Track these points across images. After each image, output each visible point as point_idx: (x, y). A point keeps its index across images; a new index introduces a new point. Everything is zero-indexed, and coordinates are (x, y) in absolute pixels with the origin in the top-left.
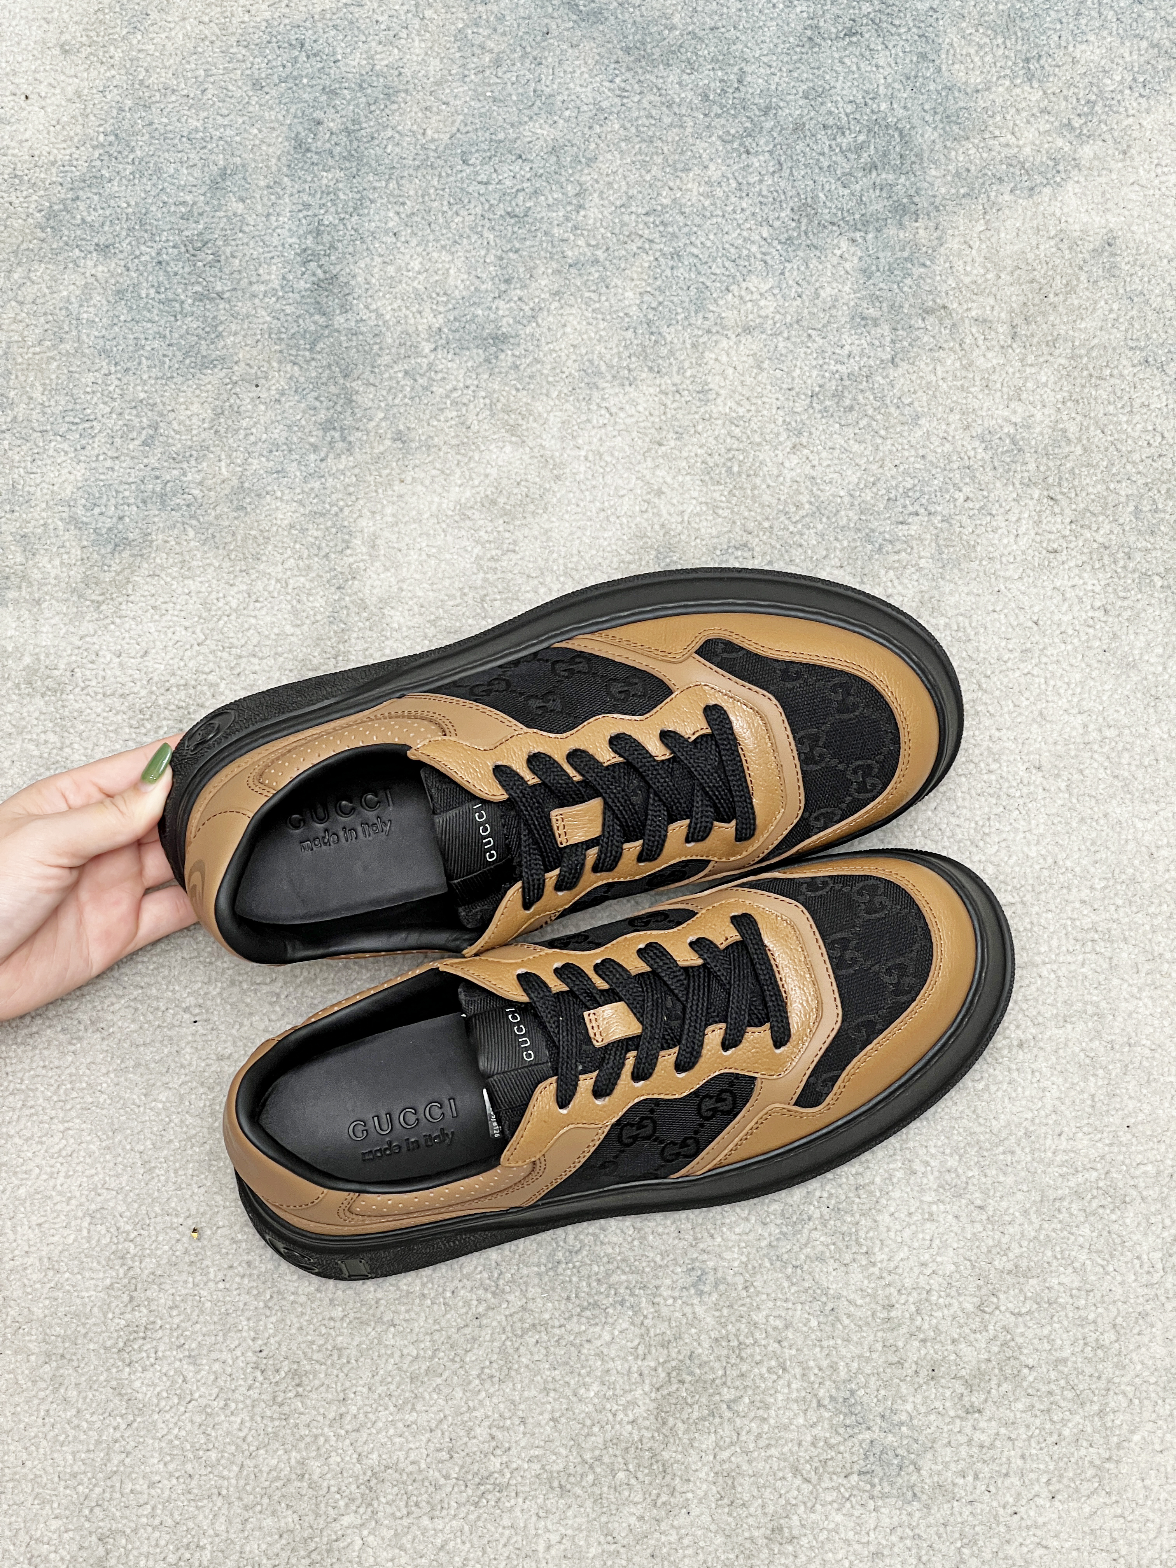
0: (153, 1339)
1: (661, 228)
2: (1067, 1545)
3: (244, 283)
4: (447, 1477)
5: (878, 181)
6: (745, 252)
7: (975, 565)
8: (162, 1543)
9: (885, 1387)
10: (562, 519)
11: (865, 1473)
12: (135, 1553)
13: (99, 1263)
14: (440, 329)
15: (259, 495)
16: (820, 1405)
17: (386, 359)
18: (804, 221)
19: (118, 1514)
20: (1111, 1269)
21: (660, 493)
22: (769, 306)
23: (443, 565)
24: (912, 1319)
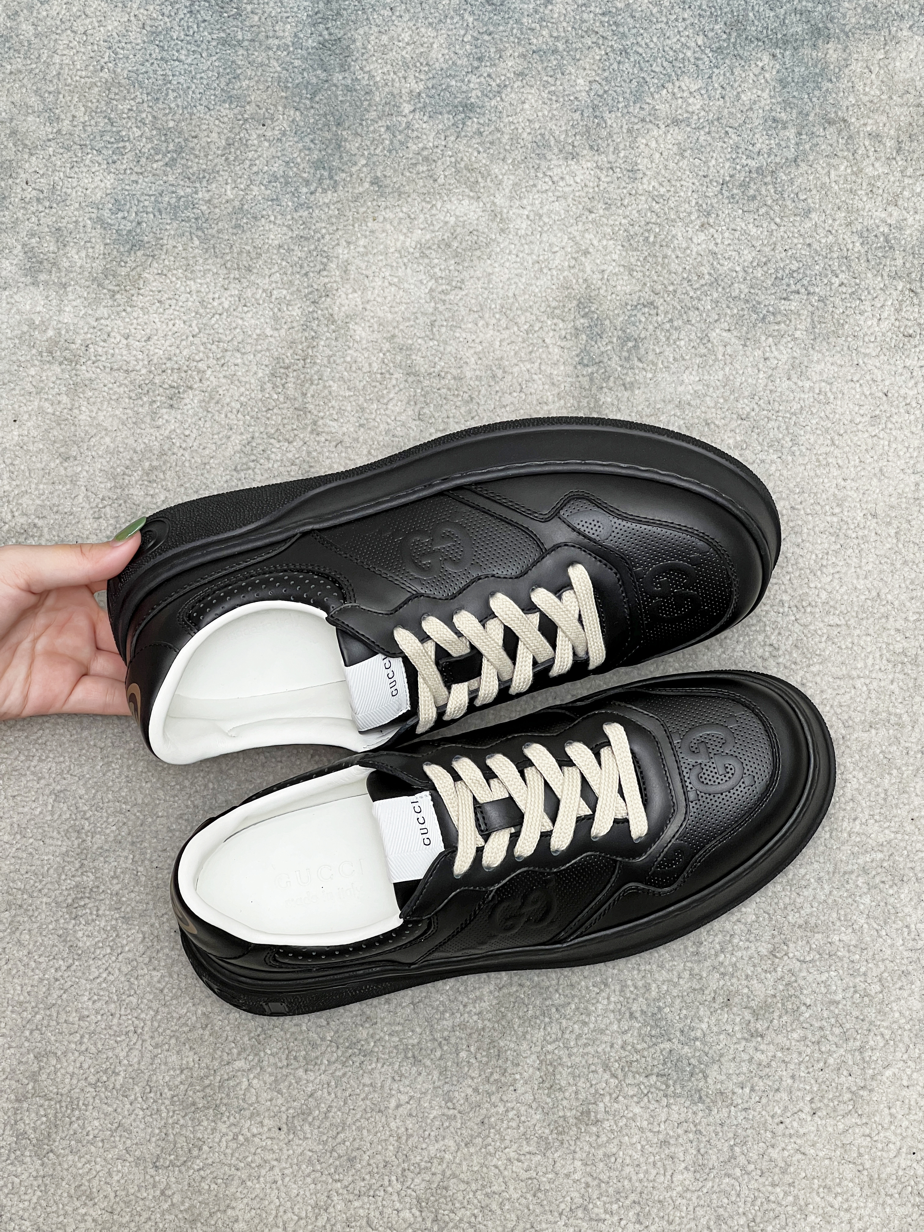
0: (96, 900)
1: (614, 28)
2: (821, 1154)
3: (262, 36)
4: (323, 1039)
5: (799, 7)
6: (681, 56)
7: (841, 341)
8: (85, 1066)
9: (688, 1008)
10: (502, 265)
11: (662, 1076)
12: (63, 1071)
13: (59, 833)
14: (419, 94)
15: (255, 218)
16: (632, 1015)
17: (373, 115)
18: (734, 34)
19: (53, 1038)
20: (883, 933)
21: (586, 253)
22: (696, 104)
23: (401, 292)
24: (716, 955)
